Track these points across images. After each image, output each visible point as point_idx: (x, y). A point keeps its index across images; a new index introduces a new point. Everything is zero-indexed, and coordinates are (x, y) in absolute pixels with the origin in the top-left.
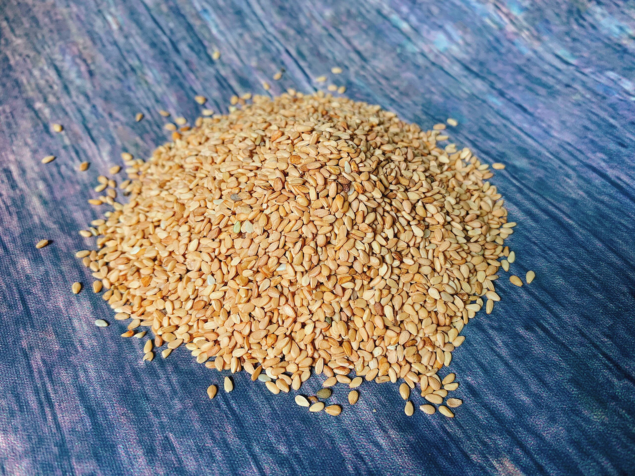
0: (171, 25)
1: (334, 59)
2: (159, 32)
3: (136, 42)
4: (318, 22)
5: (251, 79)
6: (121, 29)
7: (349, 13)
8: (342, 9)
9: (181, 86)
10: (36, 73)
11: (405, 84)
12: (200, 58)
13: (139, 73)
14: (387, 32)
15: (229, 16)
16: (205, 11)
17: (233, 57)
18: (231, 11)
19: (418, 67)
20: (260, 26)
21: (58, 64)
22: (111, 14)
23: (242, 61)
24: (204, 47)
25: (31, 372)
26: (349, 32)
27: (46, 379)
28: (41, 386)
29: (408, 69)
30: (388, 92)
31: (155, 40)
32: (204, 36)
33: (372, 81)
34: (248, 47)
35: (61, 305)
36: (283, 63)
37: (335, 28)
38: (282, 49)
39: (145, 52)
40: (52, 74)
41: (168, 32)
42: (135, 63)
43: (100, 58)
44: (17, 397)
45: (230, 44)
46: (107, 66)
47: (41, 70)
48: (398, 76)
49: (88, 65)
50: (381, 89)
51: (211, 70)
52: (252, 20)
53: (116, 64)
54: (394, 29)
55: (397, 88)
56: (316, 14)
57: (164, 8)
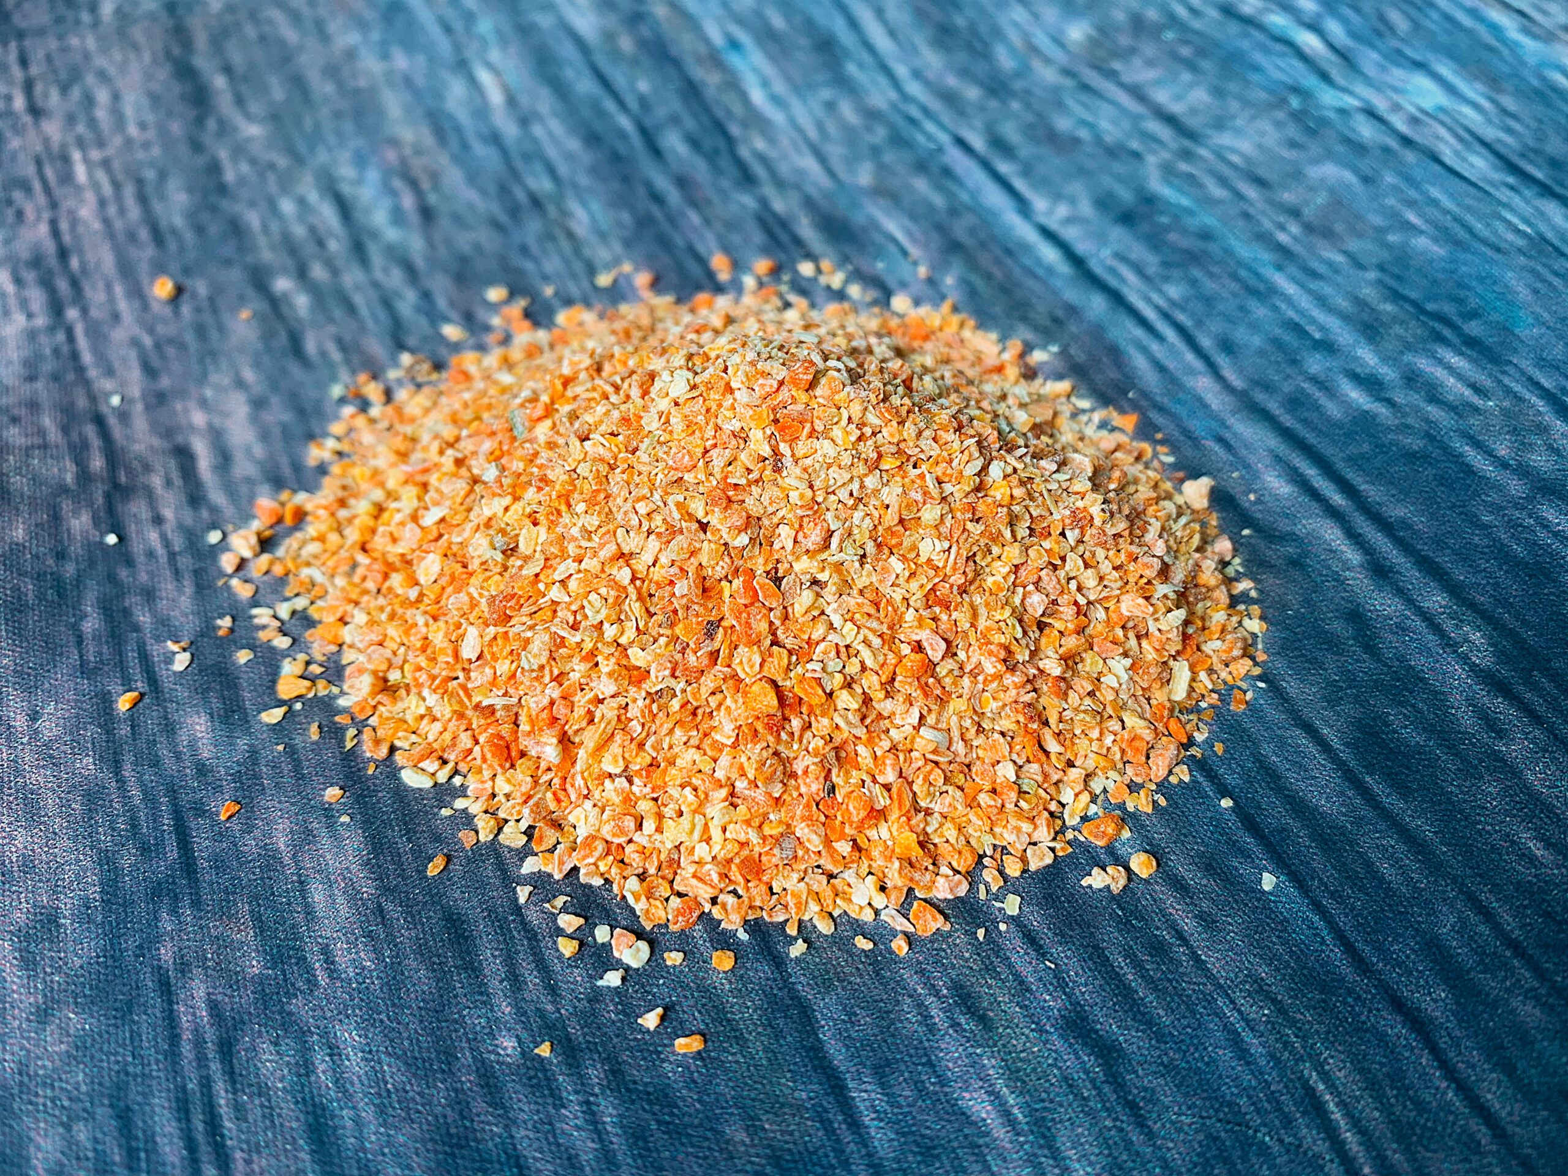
0: (643, 86)
1: (1098, 140)
2: (610, 105)
3: (550, 134)
4: (1047, 61)
5: (858, 219)
6: (511, 101)
7: (1138, 24)
8: (1119, 16)
9: (664, 243)
10: (287, 206)
11: (1321, 198)
12: (718, 171)
13: (552, 211)
14: (1259, 58)
15: (800, 56)
16: (734, 45)
17: (809, 163)
18: (804, 41)
19: (1359, 148)
20: (883, 80)
21: (346, 189)
22: (490, 66)
23: (831, 173)
24: (730, 140)
25: (174, 1039)
26: (1138, 73)
27: (215, 1067)
28: (196, 1088)
29: (1329, 155)
30: (1267, 225)
31: (598, 126)
32: (729, 113)
33: (1217, 191)
34: (850, 136)
35: (281, 842)
36: (947, 172)
37: (1097, 68)
38: (944, 138)
39: (569, 157)
40: (328, 214)
41: (633, 104)
42: (542, 184)
43: (454, 177)
44: (124, 1118)
45: (800, 131)
46: (471, 195)
47: (302, 202)
48: (1296, 175)
49: (419, 193)
50: (1246, 216)
51: (748, 201)
52: (861, 66)
53: (492, 189)
54: (1278, 47)
55: (1295, 213)
56: (1042, 40)
57: (626, 44)
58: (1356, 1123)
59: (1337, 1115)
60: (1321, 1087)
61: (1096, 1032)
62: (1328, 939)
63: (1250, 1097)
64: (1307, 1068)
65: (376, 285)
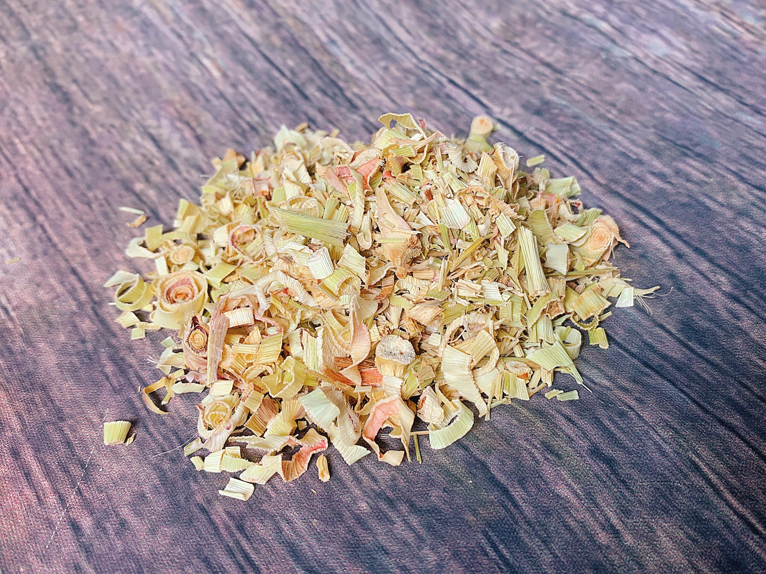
58: (714, 471)
59: (706, 469)
60: (697, 460)
61: (604, 454)
62: (689, 402)
63: (669, 470)
64: (690, 454)
65: (186, 180)
